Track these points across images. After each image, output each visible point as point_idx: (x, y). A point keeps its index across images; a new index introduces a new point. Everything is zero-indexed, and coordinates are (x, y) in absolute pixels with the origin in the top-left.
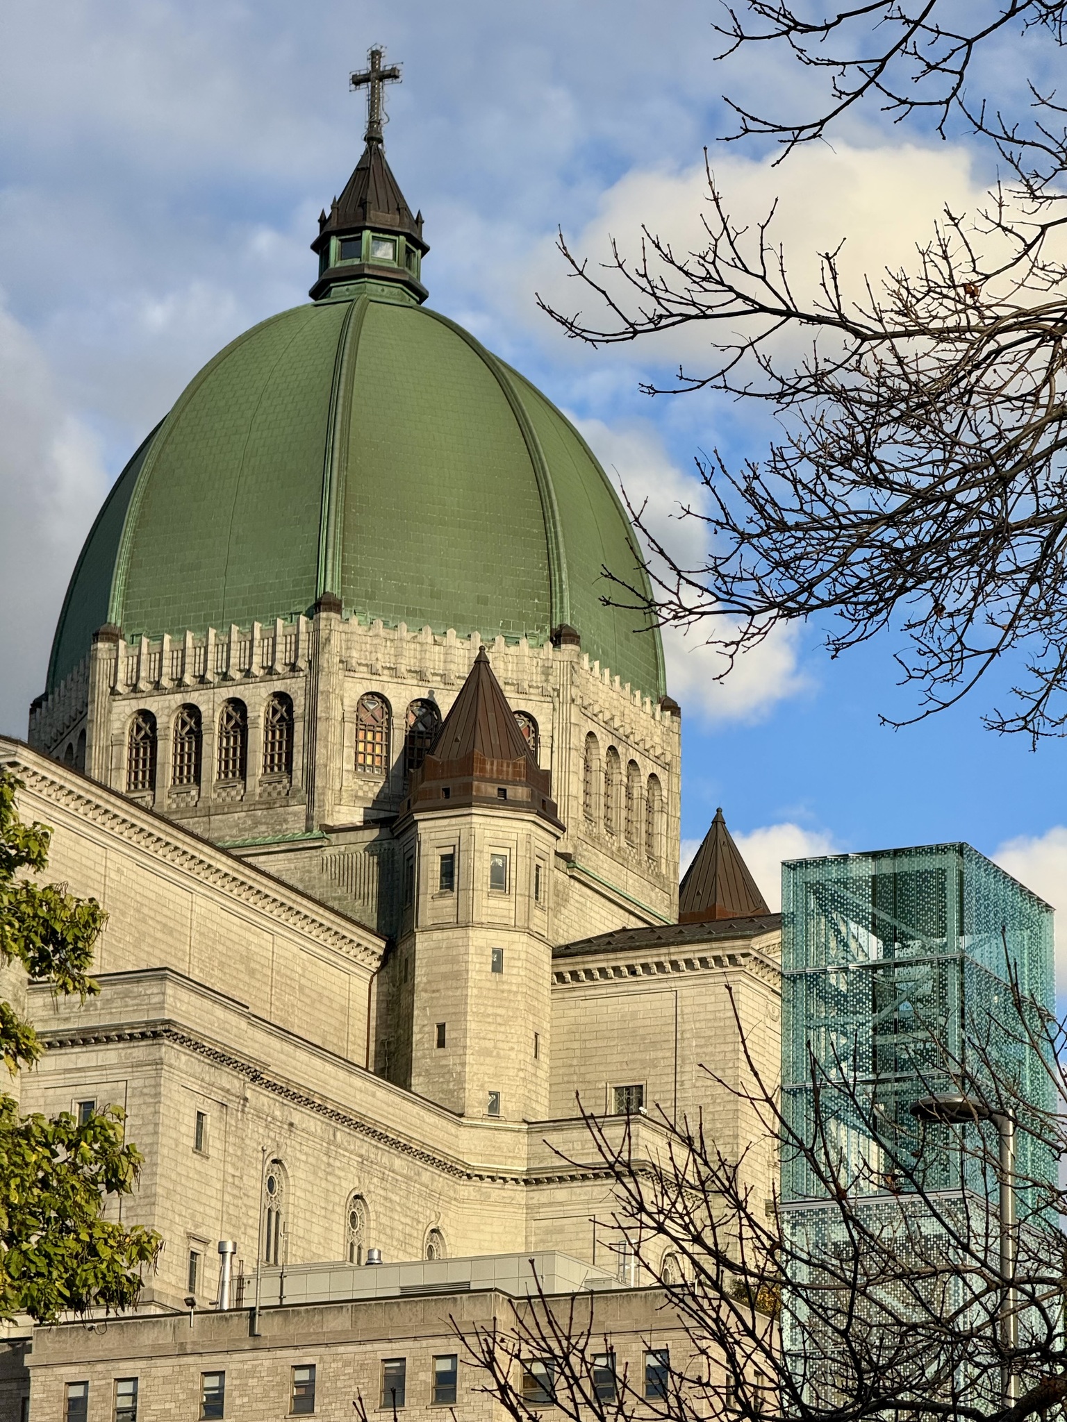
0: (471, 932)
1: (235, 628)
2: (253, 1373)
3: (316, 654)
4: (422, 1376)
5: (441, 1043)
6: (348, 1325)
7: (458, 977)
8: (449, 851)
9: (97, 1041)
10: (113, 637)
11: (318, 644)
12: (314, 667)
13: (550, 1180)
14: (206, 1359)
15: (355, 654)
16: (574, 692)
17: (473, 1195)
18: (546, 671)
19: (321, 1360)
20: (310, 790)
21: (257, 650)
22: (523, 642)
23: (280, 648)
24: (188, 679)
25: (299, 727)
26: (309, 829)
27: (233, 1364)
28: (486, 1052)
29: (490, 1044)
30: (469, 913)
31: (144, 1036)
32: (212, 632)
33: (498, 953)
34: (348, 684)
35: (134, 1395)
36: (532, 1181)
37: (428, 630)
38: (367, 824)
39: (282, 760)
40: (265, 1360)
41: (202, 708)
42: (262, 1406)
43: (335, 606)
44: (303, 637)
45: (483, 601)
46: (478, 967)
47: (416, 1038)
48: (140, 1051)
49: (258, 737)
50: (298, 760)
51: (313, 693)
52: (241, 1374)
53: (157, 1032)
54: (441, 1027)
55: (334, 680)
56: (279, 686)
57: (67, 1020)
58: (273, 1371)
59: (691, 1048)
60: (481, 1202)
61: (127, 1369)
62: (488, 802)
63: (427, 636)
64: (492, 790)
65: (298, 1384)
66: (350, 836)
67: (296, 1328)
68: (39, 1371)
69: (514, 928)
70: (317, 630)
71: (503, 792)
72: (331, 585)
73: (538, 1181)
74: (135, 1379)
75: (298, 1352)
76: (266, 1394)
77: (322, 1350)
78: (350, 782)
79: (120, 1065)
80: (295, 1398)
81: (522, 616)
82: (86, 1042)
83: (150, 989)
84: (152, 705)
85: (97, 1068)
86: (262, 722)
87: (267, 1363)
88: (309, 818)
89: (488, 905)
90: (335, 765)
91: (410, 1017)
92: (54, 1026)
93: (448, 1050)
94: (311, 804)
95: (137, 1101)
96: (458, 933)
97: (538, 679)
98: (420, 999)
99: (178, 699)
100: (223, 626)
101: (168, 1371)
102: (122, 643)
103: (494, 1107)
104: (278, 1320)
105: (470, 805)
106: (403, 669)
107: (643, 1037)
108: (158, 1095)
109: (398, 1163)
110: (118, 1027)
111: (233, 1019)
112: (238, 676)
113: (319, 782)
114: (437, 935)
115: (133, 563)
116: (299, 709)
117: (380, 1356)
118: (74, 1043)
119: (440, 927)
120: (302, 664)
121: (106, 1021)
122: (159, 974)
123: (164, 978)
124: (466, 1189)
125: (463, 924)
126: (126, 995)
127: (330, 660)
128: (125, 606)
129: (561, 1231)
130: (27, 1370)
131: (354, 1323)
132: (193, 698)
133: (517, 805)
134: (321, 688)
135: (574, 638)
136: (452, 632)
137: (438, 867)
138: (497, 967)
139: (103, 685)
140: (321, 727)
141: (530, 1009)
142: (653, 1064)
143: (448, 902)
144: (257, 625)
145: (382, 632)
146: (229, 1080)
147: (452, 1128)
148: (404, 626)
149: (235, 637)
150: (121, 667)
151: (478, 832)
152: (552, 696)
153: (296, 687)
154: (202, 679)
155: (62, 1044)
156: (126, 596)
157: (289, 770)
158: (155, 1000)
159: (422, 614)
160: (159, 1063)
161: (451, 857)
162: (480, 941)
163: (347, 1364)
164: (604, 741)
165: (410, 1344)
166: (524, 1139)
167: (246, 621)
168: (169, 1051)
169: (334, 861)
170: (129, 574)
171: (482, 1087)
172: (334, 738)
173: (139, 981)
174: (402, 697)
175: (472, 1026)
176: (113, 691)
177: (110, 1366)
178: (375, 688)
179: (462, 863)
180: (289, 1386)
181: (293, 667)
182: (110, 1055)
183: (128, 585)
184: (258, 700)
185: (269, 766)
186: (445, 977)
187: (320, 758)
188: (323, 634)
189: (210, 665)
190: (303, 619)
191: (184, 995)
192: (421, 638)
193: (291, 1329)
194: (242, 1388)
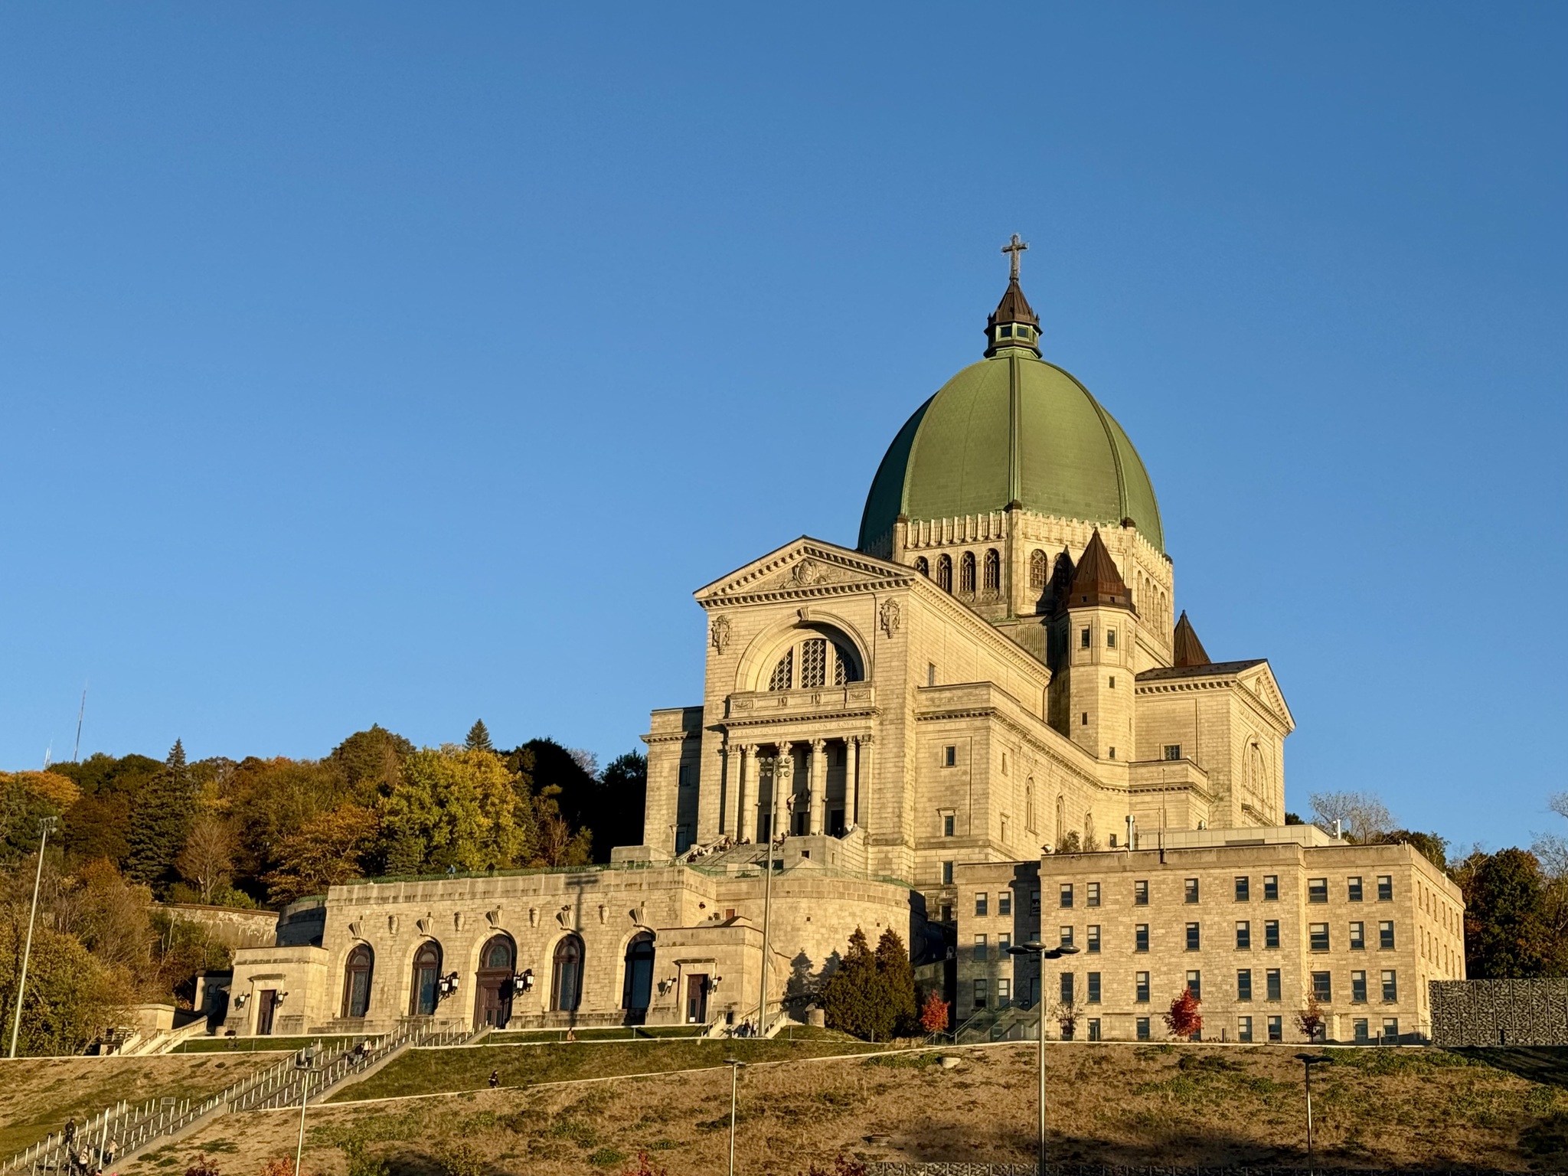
0: (1099, 668)
1: (968, 517)
2: (1164, 882)
3: (1011, 530)
4: (1258, 886)
5: (1085, 722)
6: (1215, 859)
7: (1093, 690)
8: (1087, 628)
9: (956, 716)
10: (905, 521)
11: (1011, 525)
12: (1010, 536)
13: (1142, 791)
14: (1137, 874)
15: (1029, 530)
16: (1134, 550)
17: (1105, 798)
18: (1120, 540)
19: (1201, 876)
20: (1010, 597)
21: (980, 528)
22: (1109, 526)
23: (992, 527)
24: (944, 541)
25: (1002, 566)
26: (1009, 616)
27: (1153, 877)
28: (1107, 727)
29: (1109, 723)
30: (1098, 658)
31: (980, 715)
32: (956, 519)
33: (1112, 680)
34: (1027, 545)
35: (1098, 891)
36: (1133, 791)
37: (1064, 519)
38: (1038, 614)
39: (994, 581)
40: (1170, 876)
41: (952, 556)
42: (1169, 898)
43: (1019, 507)
44: (1004, 521)
45: (1088, 505)
46: (1103, 685)
47: (1071, 720)
48: (978, 722)
49: (980, 571)
50: (1002, 582)
51: (1010, 549)
52: (1157, 882)
53: (987, 713)
54: (1085, 716)
55: (1020, 543)
56: (991, 545)
57: (939, 706)
58: (1174, 881)
59: (1205, 727)
60: (1108, 801)
61: (1094, 878)
62: (1106, 604)
63: (1063, 521)
64: (1107, 598)
65: (1188, 888)
66: (1031, 620)
67: (1187, 859)
68: (1045, 878)
69: (1120, 666)
70: (1011, 519)
71: (1113, 599)
72: (1017, 497)
73: (1136, 791)
74: (1098, 884)
75: (1188, 872)
76: (1171, 893)
77: (1201, 871)
78: (1029, 593)
79: (968, 729)
80: (1187, 895)
81: (1107, 513)
82: (950, 717)
83: (983, 691)
84: (926, 554)
85: (955, 730)
86: (982, 563)
87: (1171, 877)
88: (1009, 610)
89: (1106, 654)
90: (1021, 585)
91: (1068, 710)
92: (933, 709)
93: (1089, 726)
94: (1010, 604)
95: (977, 747)
96: (1093, 668)
97: (1116, 544)
98: (1073, 701)
99: (939, 551)
100: (962, 516)
101: (1116, 880)
102: (909, 524)
103: (1112, 753)
104: (1176, 856)
105: (1097, 605)
106: (1053, 538)
107: (1180, 721)
108: (988, 744)
109: (1075, 781)
110: (967, 710)
111: (1014, 706)
112: (970, 540)
113: (1014, 593)
114: (1082, 669)
115: (913, 485)
116: (1002, 556)
117: (1234, 875)
118: (944, 717)
119: (1083, 665)
120: (1004, 535)
121: (960, 707)
122: (987, 685)
123: (989, 686)
124: (1101, 795)
125: (1094, 663)
126: (970, 694)
127: (1018, 533)
128: (909, 505)
129: (1148, 816)
130: (1038, 878)
131: (1218, 858)
132: (947, 551)
133: (1120, 606)
134: (1014, 546)
135: (1133, 524)
136: (1075, 520)
137: (1080, 636)
138: (1112, 685)
139: (900, 544)
140: (1014, 566)
141: (1129, 707)
142: (1185, 734)
143: (1087, 653)
144: (980, 516)
145: (1042, 520)
146: (1015, 738)
147: (1093, 764)
148: (1052, 517)
149: (968, 521)
150: (909, 535)
151: (1101, 618)
152: (1124, 552)
153: (1000, 546)
154: (951, 542)
155: (938, 718)
156: (910, 501)
157: (998, 586)
158: (985, 697)
159: (1060, 511)
160: (988, 728)
161: (1088, 631)
162: (1104, 673)
163: (1216, 879)
164: (1145, 575)
165: (1251, 869)
166: (1127, 770)
167: (974, 513)
168: (993, 723)
169: (1022, 632)
170: (911, 490)
171: (1106, 745)
172: (1021, 571)
173: (976, 687)
174: (1052, 552)
175: (1101, 714)
176: (905, 547)
177: (1084, 876)
178: (1039, 547)
179: (1094, 634)
180: (1184, 889)
181: (999, 536)
182: (963, 724)
183: (911, 495)
184: (981, 552)
185: (987, 585)
186: (1086, 690)
187: (1014, 582)
188: (1014, 520)
189: (956, 535)
190: (1003, 513)
191: (997, 694)
192: (1061, 523)
193: (1184, 861)
194: (1159, 890)
